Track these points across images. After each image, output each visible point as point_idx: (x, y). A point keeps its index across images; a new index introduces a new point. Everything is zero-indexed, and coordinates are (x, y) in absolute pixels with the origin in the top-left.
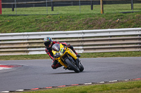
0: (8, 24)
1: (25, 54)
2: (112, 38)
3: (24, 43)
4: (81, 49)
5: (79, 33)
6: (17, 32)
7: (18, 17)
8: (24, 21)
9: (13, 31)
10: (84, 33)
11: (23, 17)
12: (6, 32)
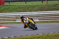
0: (7, 9)
1: (14, 22)
2: (51, 15)
3: (14, 17)
4: (38, 20)
5: (37, 13)
6: (11, 12)
7: (11, 6)
8: (14, 8)
9: (9, 12)
10: (39, 13)
11: (13, 6)
12: (6, 13)
